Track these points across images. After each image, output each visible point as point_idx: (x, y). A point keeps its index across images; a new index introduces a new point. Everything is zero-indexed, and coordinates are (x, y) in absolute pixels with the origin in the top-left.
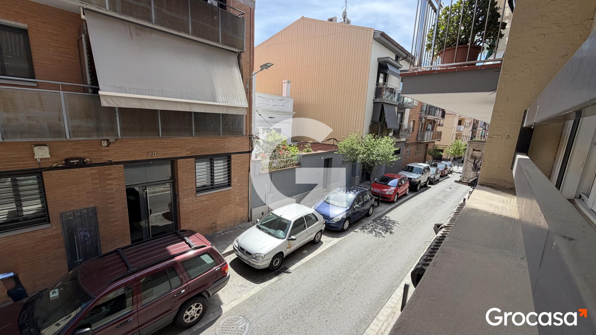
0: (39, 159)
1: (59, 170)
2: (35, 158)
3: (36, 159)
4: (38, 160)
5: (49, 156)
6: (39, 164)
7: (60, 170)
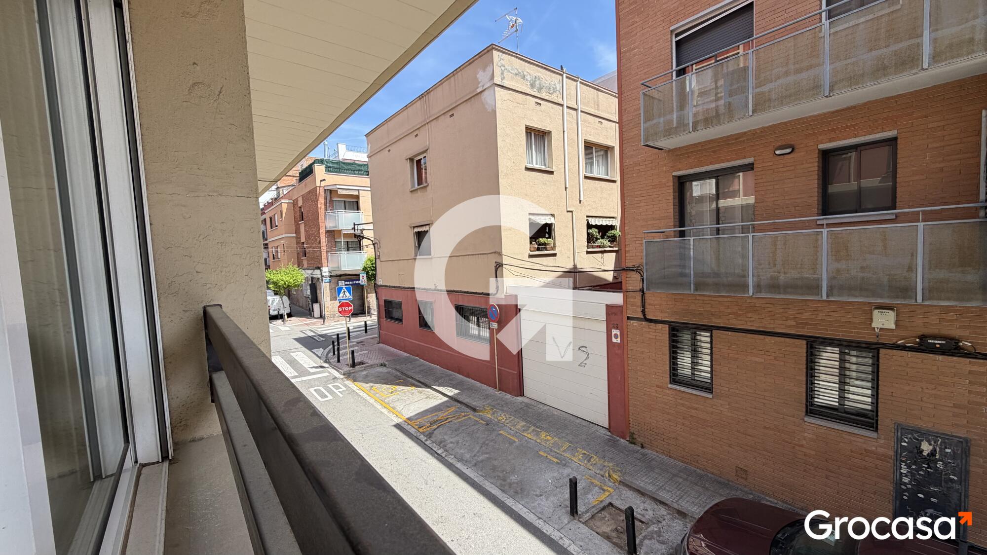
0: (878, 328)
1: (906, 352)
2: (873, 326)
3: (874, 328)
4: (876, 329)
5: (893, 326)
6: (878, 337)
7: (910, 353)
